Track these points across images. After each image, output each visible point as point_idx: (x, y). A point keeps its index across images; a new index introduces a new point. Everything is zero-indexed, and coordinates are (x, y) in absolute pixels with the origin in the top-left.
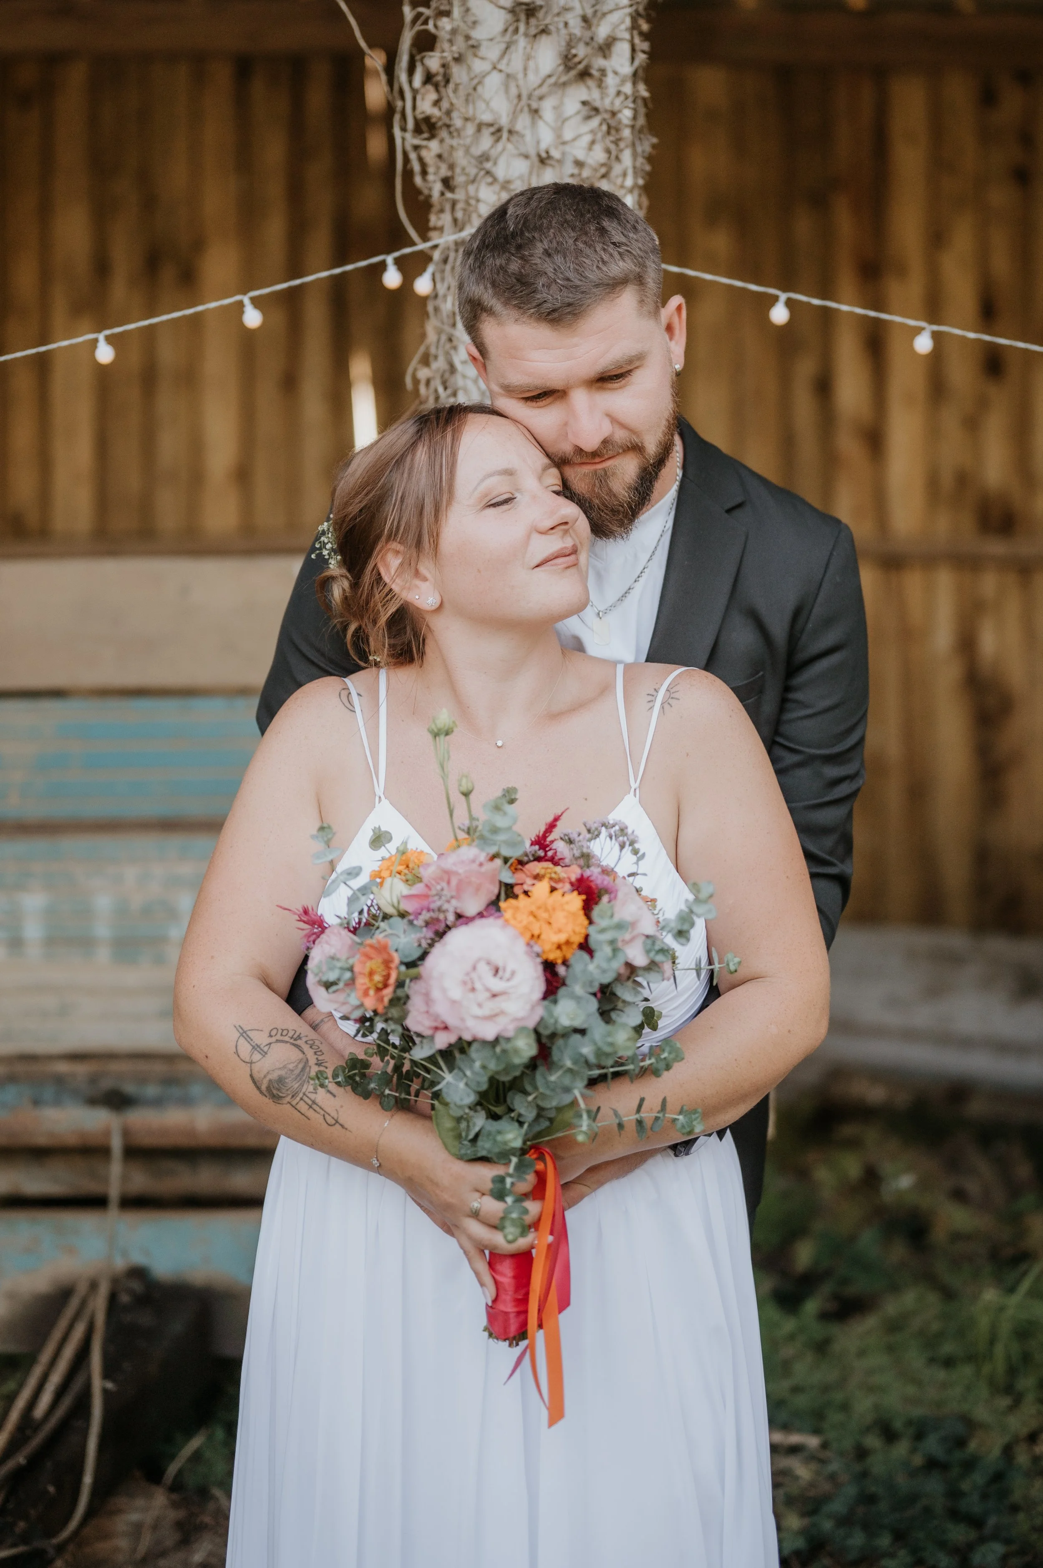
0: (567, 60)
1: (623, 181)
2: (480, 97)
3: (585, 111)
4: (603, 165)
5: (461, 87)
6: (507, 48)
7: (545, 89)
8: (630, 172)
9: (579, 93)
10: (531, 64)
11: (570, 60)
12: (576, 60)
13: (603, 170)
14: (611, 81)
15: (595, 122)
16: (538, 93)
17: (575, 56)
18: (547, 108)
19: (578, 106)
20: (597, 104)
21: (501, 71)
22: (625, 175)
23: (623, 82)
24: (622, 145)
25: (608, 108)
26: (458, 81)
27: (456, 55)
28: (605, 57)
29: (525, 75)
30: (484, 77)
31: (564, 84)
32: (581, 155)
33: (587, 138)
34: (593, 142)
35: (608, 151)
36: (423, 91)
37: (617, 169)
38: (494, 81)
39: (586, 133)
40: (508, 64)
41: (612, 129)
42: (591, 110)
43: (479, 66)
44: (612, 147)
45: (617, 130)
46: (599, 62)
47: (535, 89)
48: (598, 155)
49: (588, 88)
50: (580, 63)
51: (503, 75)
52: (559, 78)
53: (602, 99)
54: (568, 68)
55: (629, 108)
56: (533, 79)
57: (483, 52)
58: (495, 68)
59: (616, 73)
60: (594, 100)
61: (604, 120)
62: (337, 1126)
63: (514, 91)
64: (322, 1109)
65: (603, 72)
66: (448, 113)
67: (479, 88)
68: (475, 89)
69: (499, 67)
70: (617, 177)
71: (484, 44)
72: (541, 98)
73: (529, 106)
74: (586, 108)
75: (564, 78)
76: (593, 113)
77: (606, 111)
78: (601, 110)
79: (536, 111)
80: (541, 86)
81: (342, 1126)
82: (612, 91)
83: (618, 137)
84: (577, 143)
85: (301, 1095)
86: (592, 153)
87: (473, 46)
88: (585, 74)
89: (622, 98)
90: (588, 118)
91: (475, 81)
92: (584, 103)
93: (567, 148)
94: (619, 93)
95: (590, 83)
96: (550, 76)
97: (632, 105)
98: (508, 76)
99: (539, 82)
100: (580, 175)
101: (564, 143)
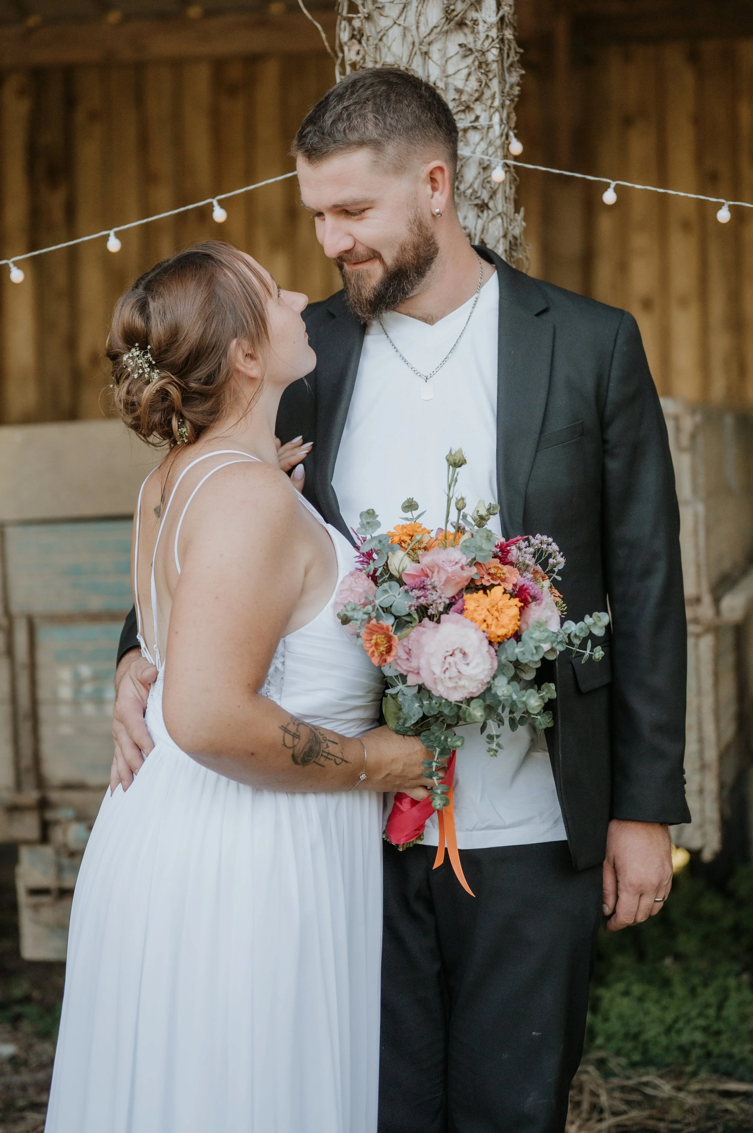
0: (448, 13)
1: (492, 103)
2: (384, 45)
3: (462, 51)
4: (477, 90)
5: (371, 39)
6: (404, 8)
7: (432, 37)
8: (497, 95)
9: (459, 38)
10: (422, 19)
11: (450, 14)
12: (455, 13)
13: (476, 95)
14: (481, 28)
15: (470, 60)
16: (427, 40)
17: (453, 10)
18: (435, 51)
19: (458, 48)
20: (471, 46)
21: (400, 25)
22: (493, 97)
23: (489, 29)
24: (491, 75)
25: (479, 48)
26: (369, 34)
27: (366, 15)
28: (477, 10)
29: (418, 28)
30: (387, 30)
31: (447, 32)
32: (460, 85)
33: (465, 72)
34: (469, 74)
35: (480, 81)
36: (349, 44)
37: (488, 94)
38: (396, 32)
39: (465, 68)
40: (405, 20)
41: (482, 65)
42: (467, 51)
43: (384, 22)
44: (483, 78)
45: (487, 65)
46: (473, 14)
47: (425, 37)
48: (473, 84)
49: (465, 34)
50: (457, 16)
51: (401, 27)
52: (443, 27)
53: (475, 41)
54: (449, 20)
55: (497, 48)
56: (424, 30)
57: (387, 11)
58: (395, 23)
59: (485, 22)
60: (469, 43)
61: (477, 57)
62: (344, 763)
63: (410, 39)
64: (334, 756)
65: (475, 22)
66: (364, 58)
67: (384, 38)
68: (381, 40)
69: (398, 22)
70: (487, 99)
71: (388, 5)
72: (430, 44)
73: (420, 49)
74: (464, 49)
75: (446, 28)
76: (469, 53)
77: (478, 51)
78: (474, 50)
79: (426, 53)
80: (429, 34)
81: (345, 761)
82: (482, 36)
83: (488, 69)
84: (457, 76)
85: (321, 753)
86: (468, 83)
87: (379, 8)
88: (461, 24)
89: (490, 40)
90: (465, 56)
91: (381, 34)
92: (460, 45)
93: (450, 80)
94: (487, 36)
95: (467, 30)
96: (435, 27)
97: (498, 46)
98: (405, 28)
99: (428, 32)
100: (460, 99)
101: (447, 77)
